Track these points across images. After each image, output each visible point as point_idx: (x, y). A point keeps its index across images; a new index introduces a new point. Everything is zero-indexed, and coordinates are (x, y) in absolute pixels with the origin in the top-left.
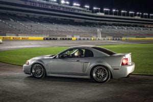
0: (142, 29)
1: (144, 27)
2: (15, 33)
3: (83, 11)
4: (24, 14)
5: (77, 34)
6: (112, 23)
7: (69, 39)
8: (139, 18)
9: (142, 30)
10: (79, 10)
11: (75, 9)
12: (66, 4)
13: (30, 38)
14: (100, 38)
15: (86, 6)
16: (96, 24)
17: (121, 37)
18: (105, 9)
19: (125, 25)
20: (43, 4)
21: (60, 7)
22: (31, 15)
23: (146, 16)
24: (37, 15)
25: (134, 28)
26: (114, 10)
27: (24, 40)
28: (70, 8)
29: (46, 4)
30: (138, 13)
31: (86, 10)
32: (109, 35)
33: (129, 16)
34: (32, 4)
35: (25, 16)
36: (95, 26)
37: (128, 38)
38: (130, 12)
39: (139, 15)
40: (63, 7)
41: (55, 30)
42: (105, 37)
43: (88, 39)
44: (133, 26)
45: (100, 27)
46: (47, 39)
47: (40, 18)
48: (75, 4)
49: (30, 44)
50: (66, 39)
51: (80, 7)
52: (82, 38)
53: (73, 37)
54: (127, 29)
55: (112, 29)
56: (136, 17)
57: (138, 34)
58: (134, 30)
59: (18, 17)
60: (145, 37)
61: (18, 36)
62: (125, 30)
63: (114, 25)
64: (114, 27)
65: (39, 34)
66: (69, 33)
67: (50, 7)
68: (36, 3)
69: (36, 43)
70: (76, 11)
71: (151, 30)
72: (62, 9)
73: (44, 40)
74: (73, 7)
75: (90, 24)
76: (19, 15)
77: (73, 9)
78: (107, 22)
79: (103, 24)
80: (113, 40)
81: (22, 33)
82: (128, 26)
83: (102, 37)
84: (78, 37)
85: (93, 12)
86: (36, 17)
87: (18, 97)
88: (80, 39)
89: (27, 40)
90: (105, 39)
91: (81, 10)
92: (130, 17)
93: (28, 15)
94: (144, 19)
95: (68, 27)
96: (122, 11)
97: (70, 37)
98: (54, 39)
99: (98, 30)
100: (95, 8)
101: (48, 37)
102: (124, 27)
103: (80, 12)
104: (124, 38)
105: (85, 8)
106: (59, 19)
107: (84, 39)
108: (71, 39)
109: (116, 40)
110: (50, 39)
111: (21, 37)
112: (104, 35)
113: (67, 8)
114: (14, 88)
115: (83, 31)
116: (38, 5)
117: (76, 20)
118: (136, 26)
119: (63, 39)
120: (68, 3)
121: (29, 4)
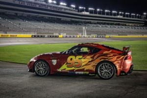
0: (124, 27)
1: (126, 25)
2: (4, 31)
3: (69, 10)
4: (13, 12)
5: (64, 31)
6: (96, 21)
7: (56, 37)
8: (121, 17)
9: (124, 29)
10: (65, 9)
11: (62, 8)
12: (53, 3)
13: (19, 35)
14: (86, 36)
15: (72, 6)
16: (82, 22)
17: (105, 35)
18: (90, 9)
19: (108, 24)
20: (31, 3)
21: (48, 6)
22: (20, 13)
23: (127, 15)
24: (25, 13)
25: (117, 26)
26: (98, 10)
27: (12, 37)
28: (57, 7)
29: (34, 3)
30: (120, 13)
31: (72, 9)
32: (94, 32)
33: (112, 15)
34: (21, 2)
35: (14, 14)
36: (80, 25)
37: (111, 36)
38: (113, 12)
39: (121, 15)
40: (50, 6)
41: (43, 27)
42: (90, 35)
43: (74, 37)
44: (116, 25)
45: (85, 26)
46: (35, 36)
47: (29, 16)
48: (61, 3)
49: (18, 41)
50: (53, 37)
51: (66, 6)
52: (68, 36)
53: (60, 34)
54: (111, 27)
55: (97, 28)
56: (119, 17)
57: (120, 32)
58: (116, 28)
59: (7, 15)
60: (126, 35)
61: (6, 33)
62: (109, 28)
63: (98, 23)
64: (99, 25)
65: (27, 31)
66: (56, 31)
67: (37, 6)
68: (24, 2)
69: (25, 40)
70: (63, 10)
71: (132, 28)
72: (49, 8)
73: (32, 37)
74: (59, 6)
75: (76, 23)
76: (7, 13)
77: (59, 8)
78: (92, 21)
79: (88, 23)
80: (98, 37)
81: (10, 31)
82: (112, 24)
83: (87, 34)
84: (65, 35)
85: (78, 11)
86: (24, 15)
87: (6, 92)
88: (66, 37)
89: (15, 37)
90: (90, 36)
91: (67, 9)
92: (113, 17)
93: (16, 14)
94: (126, 18)
95: (55, 25)
96: (106, 11)
97: (57, 35)
98: (41, 37)
99: (84, 28)
100: (80, 8)
101: (36, 34)
102: (107, 26)
103: (67, 11)
104: (107, 36)
105: (71, 7)
106: (46, 18)
107: (70, 37)
108: (58, 37)
109: (100, 37)
110: (38, 37)
111: (9, 35)
112: (89, 32)
113: (54, 7)
114: (3, 84)
115: (70, 29)
116: (26, 4)
117: (63, 19)
118: (119, 25)
119: (50, 37)
120: (55, 2)
121: (17, 2)
